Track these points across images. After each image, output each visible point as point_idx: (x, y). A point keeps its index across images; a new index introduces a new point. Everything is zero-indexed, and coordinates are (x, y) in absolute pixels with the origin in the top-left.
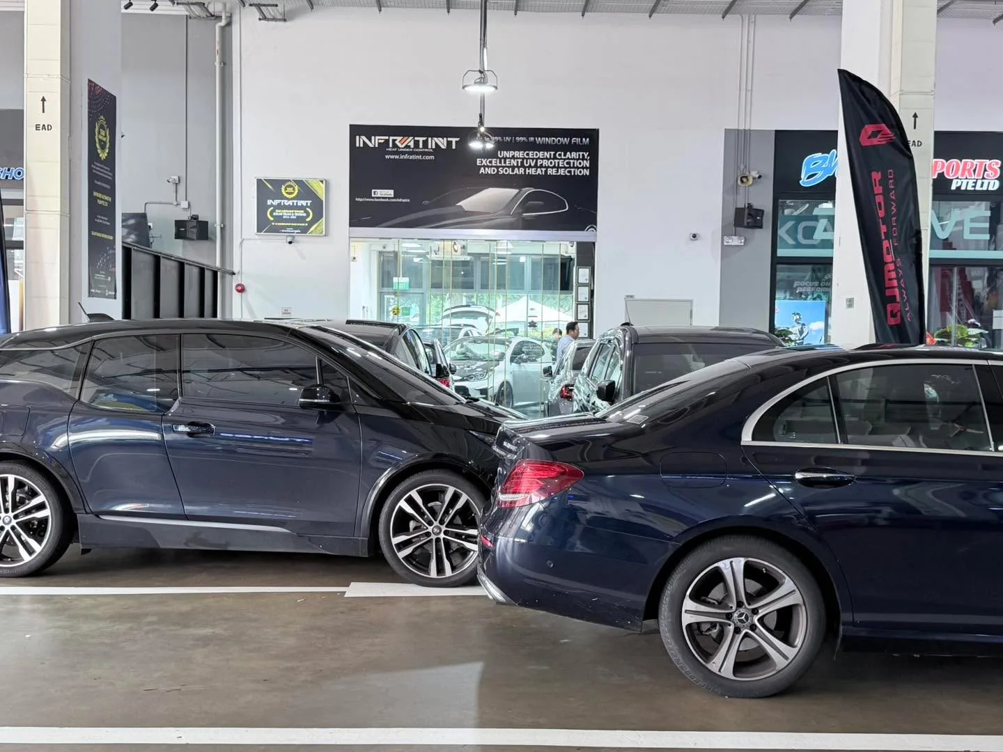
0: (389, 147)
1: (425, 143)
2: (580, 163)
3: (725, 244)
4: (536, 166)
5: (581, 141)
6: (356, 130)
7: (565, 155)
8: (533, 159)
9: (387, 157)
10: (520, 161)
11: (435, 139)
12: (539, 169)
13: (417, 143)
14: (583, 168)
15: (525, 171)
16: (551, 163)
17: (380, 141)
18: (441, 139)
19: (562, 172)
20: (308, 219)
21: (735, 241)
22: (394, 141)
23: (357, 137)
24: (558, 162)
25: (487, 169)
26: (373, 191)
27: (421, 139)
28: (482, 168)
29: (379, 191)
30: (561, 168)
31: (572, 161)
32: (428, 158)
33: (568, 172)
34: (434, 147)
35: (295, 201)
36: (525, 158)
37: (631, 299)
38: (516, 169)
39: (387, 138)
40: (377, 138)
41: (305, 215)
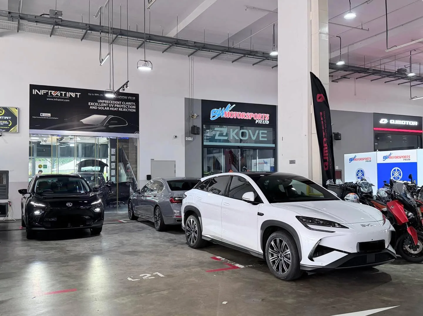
0: (48, 95)
1: (65, 95)
2: (132, 107)
3: (186, 140)
4: (114, 107)
5: (132, 98)
6: (32, 87)
7: (126, 103)
8: (113, 104)
9: (48, 99)
10: (107, 104)
11: (70, 93)
12: (115, 108)
13: (61, 94)
14: (133, 109)
15: (109, 109)
16: (120, 106)
17: (44, 92)
18: (72, 93)
19: (124, 110)
20: (9, 125)
21: (190, 139)
22: (51, 93)
23: (33, 90)
24: (123, 106)
25: (93, 107)
26: (41, 114)
27: (63, 93)
28: (91, 106)
29: (44, 114)
30: (124, 108)
31: (129, 106)
32: (67, 101)
33: (127, 110)
34: (69, 96)
35: (3, 117)
36: (109, 103)
37: (153, 160)
38: (106, 107)
39: (48, 91)
40: (43, 91)
41: (8, 123)
